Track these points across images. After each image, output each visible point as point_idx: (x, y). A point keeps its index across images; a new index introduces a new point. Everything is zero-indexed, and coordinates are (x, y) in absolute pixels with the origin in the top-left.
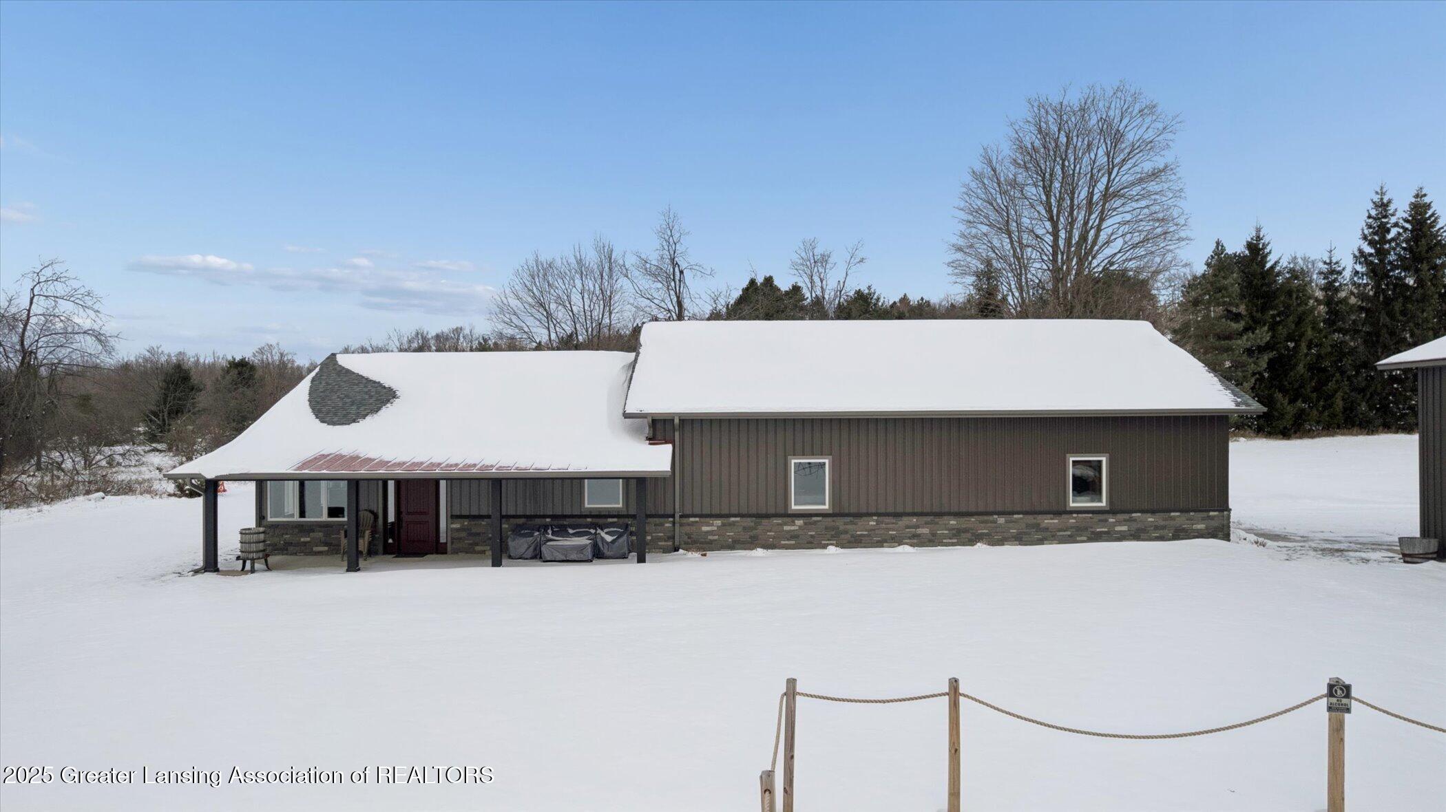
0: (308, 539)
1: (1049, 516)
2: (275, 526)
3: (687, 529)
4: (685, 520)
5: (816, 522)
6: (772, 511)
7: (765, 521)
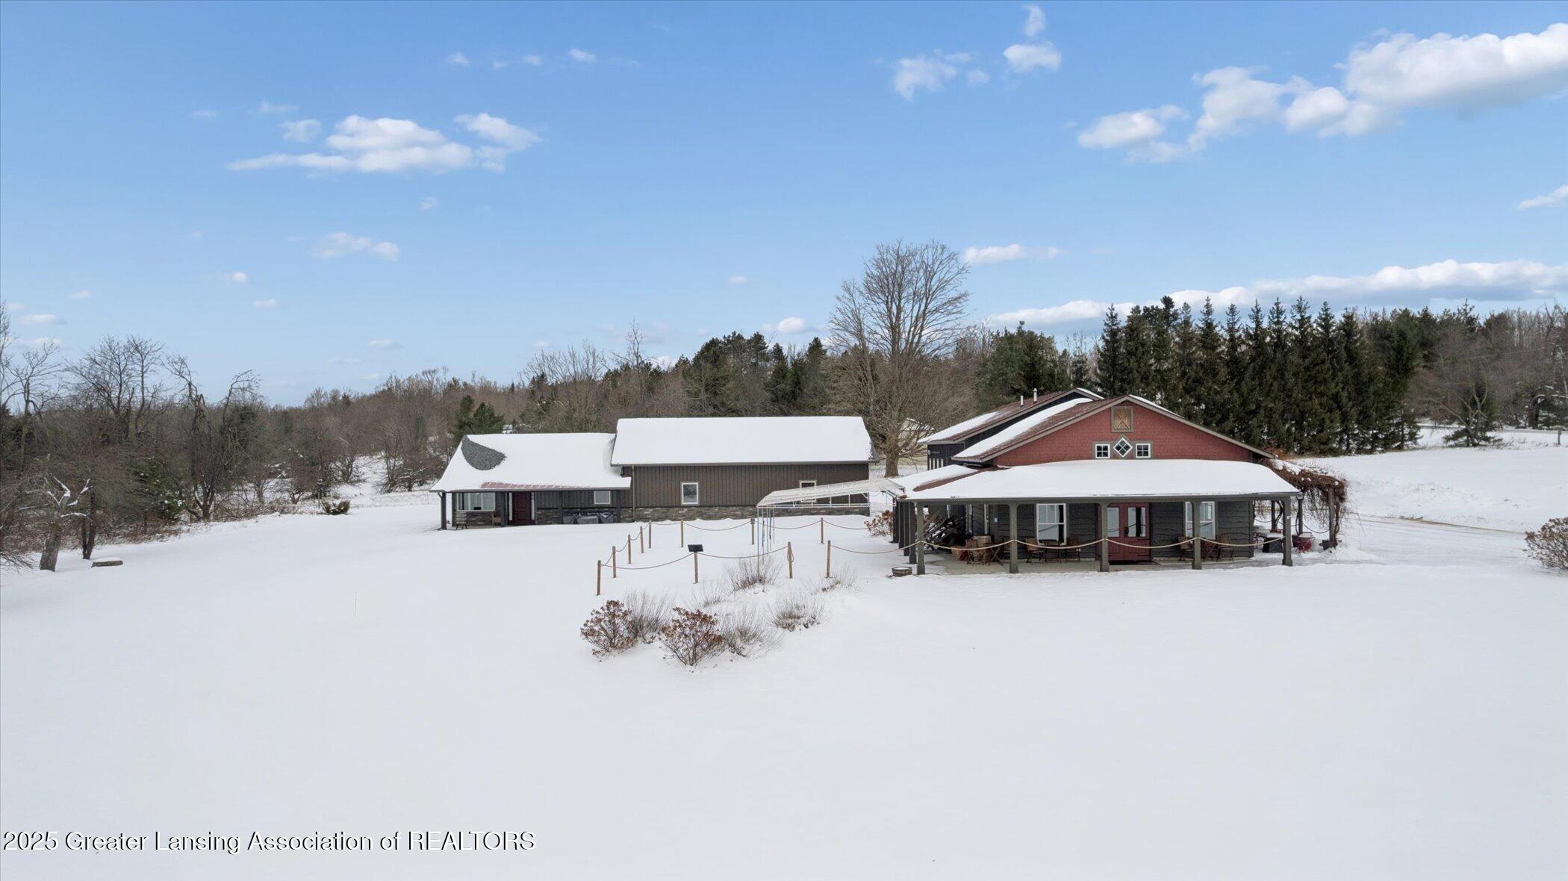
0: (475, 519)
3: (638, 512)
4: (637, 509)
6: (674, 505)
7: (671, 509)
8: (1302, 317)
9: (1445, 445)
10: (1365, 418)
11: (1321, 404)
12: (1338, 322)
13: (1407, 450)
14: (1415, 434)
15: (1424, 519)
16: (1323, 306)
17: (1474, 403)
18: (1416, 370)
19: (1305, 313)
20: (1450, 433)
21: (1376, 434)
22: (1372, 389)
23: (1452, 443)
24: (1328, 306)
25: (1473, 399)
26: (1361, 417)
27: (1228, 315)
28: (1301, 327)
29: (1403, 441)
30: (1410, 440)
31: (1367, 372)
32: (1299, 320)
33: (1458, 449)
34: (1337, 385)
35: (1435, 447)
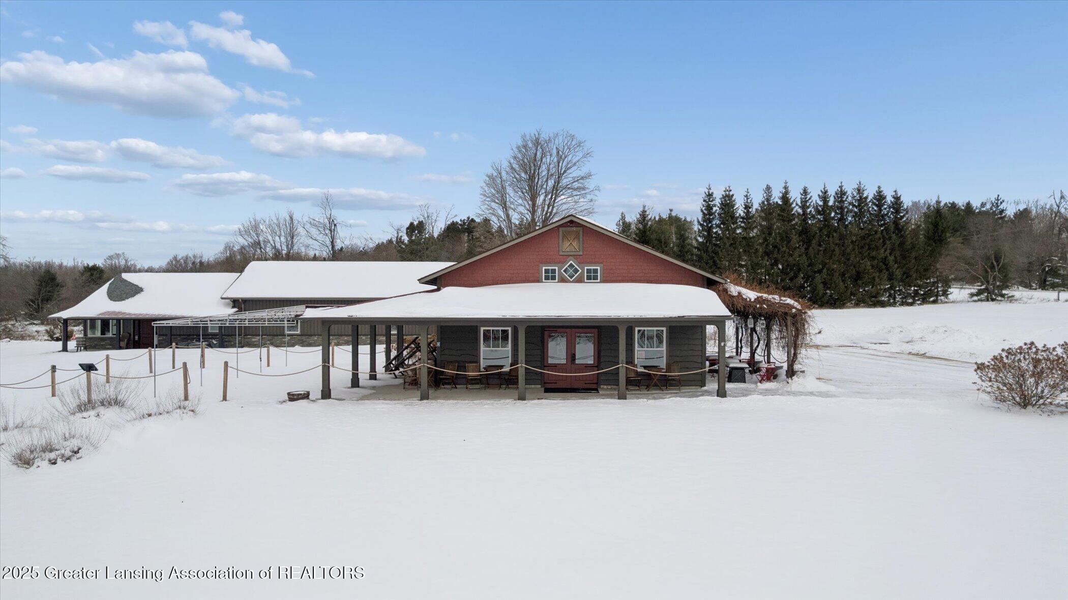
0: (104, 343)
1: (382, 336)
2: (91, 338)
3: (247, 340)
4: (246, 337)
5: (295, 338)
6: (278, 333)
7: (276, 337)
8: (860, 197)
9: (969, 300)
10: (907, 277)
11: (872, 266)
12: (889, 202)
13: (940, 303)
14: (947, 291)
15: (927, 355)
16: (877, 189)
17: (992, 267)
18: (949, 240)
19: (863, 194)
20: (974, 291)
21: (917, 290)
22: (914, 254)
23: (975, 298)
24: (881, 189)
25: (992, 263)
26: (905, 277)
27: (802, 195)
28: (859, 205)
29: (937, 296)
30: (943, 295)
31: (910, 242)
32: (859, 200)
33: (980, 303)
34: (886, 250)
35: (962, 302)
